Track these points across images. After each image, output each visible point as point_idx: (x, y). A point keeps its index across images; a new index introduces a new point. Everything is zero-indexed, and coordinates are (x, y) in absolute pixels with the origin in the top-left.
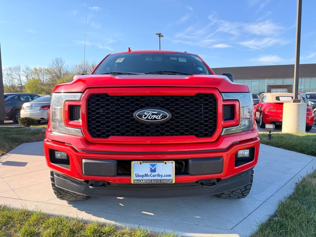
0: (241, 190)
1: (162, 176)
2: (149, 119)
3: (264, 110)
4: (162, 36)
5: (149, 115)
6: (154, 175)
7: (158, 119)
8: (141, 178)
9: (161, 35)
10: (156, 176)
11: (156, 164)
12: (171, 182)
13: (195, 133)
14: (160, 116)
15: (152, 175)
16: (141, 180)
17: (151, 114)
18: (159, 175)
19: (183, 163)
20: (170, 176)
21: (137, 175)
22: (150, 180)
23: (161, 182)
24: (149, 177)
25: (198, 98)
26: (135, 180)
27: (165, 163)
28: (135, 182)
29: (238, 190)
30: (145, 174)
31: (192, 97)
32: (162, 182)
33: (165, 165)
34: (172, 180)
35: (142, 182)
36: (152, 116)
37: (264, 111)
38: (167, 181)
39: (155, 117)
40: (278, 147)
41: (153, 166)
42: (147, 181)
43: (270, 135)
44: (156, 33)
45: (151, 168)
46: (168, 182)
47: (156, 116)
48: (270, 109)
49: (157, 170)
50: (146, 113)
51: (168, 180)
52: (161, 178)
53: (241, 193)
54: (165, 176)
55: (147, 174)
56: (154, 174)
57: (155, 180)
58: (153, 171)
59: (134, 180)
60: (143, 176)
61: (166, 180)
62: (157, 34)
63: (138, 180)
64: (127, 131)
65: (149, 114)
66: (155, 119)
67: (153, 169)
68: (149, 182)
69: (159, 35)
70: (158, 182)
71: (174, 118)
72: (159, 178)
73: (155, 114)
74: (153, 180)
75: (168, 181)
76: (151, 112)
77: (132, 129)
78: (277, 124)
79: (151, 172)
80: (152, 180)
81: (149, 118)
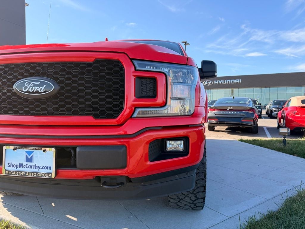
0: (190, 198)
1: (39, 168)
2: (30, 92)
3: (287, 114)
4: (188, 44)
5: (30, 87)
6: (30, 166)
7: (41, 92)
8: (14, 169)
9: (186, 43)
10: (33, 167)
11: (33, 152)
12: (50, 177)
13: (94, 113)
14: (43, 88)
15: (27, 166)
16: (13, 171)
17: (32, 86)
18: (35, 166)
19: (71, 152)
20: (50, 168)
21: (10, 164)
22: (24, 172)
23: (37, 176)
24: (25, 168)
25: (98, 65)
26: (7, 171)
27: (44, 151)
28: (7, 173)
29: (186, 198)
30: (20, 164)
31: (89, 64)
32: (39, 176)
33: (44, 153)
34: (51, 174)
35: (14, 174)
36: (34, 89)
37: (287, 117)
38: (44, 175)
39: (37, 90)
40: (291, 154)
41: (29, 153)
42: (20, 173)
43: (284, 141)
44: (182, 41)
45: (27, 157)
46: (46, 177)
47: (38, 87)
48: (295, 114)
49: (34, 159)
50: (27, 84)
51: (45, 173)
52: (39, 170)
53: (192, 203)
54: (44, 168)
55: (22, 164)
56: (30, 164)
57: (30, 172)
58: (29, 160)
59: (5, 171)
60: (17, 166)
61: (43, 173)
62: (183, 43)
63: (10, 171)
64: (10, 109)
65: (30, 85)
66: (37, 92)
67: (29, 157)
68: (23, 175)
69: (185, 43)
70: (33, 176)
71: (63, 91)
72: (36, 170)
73: (37, 85)
74: (28, 173)
75: (46, 175)
76: (32, 82)
77: (15, 106)
78: (302, 130)
79: (27, 161)
80: (26, 173)
81: (30, 90)
